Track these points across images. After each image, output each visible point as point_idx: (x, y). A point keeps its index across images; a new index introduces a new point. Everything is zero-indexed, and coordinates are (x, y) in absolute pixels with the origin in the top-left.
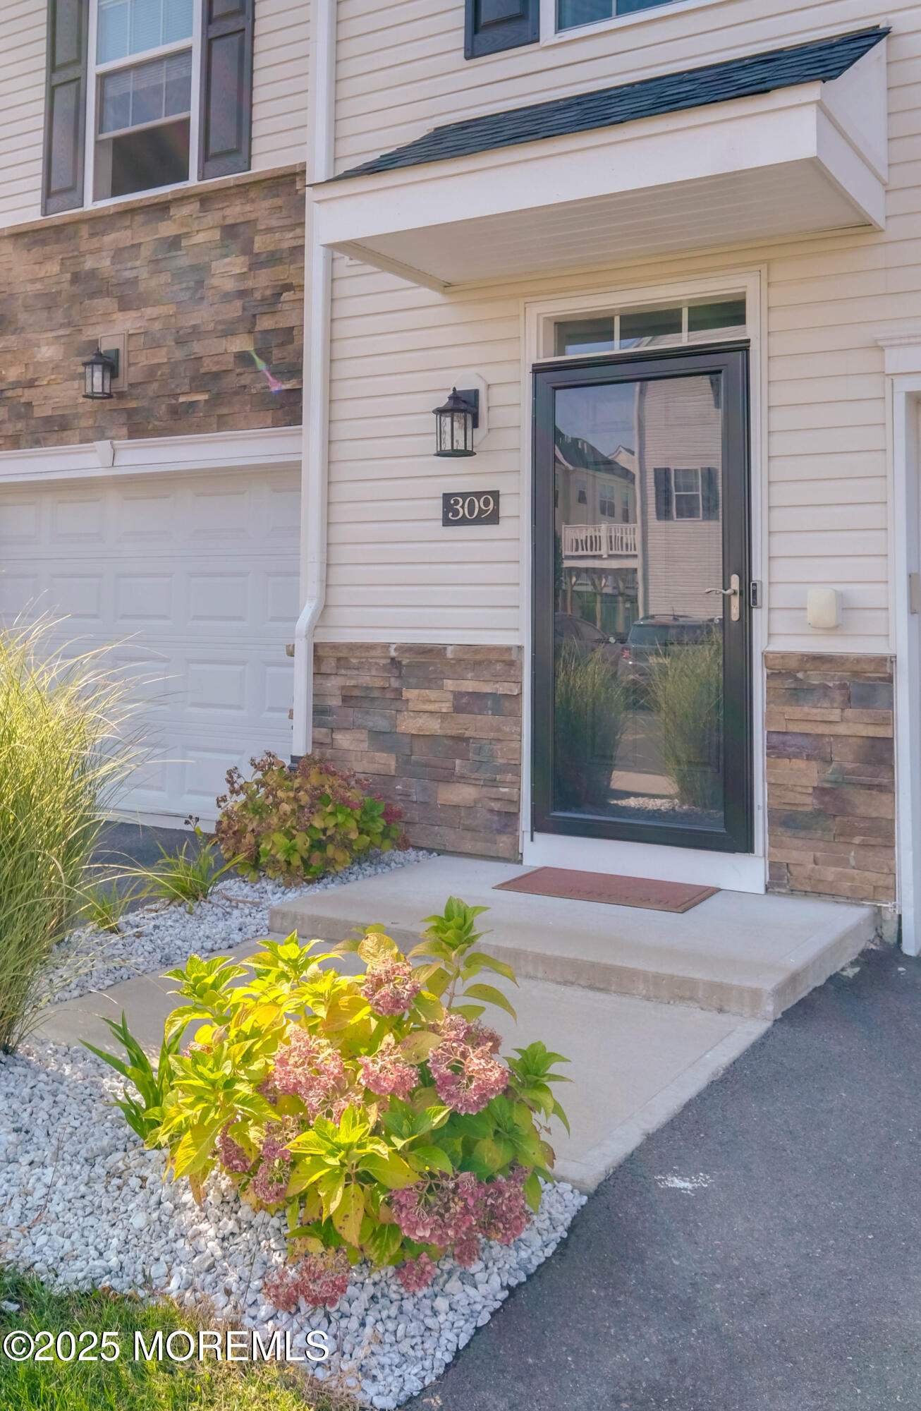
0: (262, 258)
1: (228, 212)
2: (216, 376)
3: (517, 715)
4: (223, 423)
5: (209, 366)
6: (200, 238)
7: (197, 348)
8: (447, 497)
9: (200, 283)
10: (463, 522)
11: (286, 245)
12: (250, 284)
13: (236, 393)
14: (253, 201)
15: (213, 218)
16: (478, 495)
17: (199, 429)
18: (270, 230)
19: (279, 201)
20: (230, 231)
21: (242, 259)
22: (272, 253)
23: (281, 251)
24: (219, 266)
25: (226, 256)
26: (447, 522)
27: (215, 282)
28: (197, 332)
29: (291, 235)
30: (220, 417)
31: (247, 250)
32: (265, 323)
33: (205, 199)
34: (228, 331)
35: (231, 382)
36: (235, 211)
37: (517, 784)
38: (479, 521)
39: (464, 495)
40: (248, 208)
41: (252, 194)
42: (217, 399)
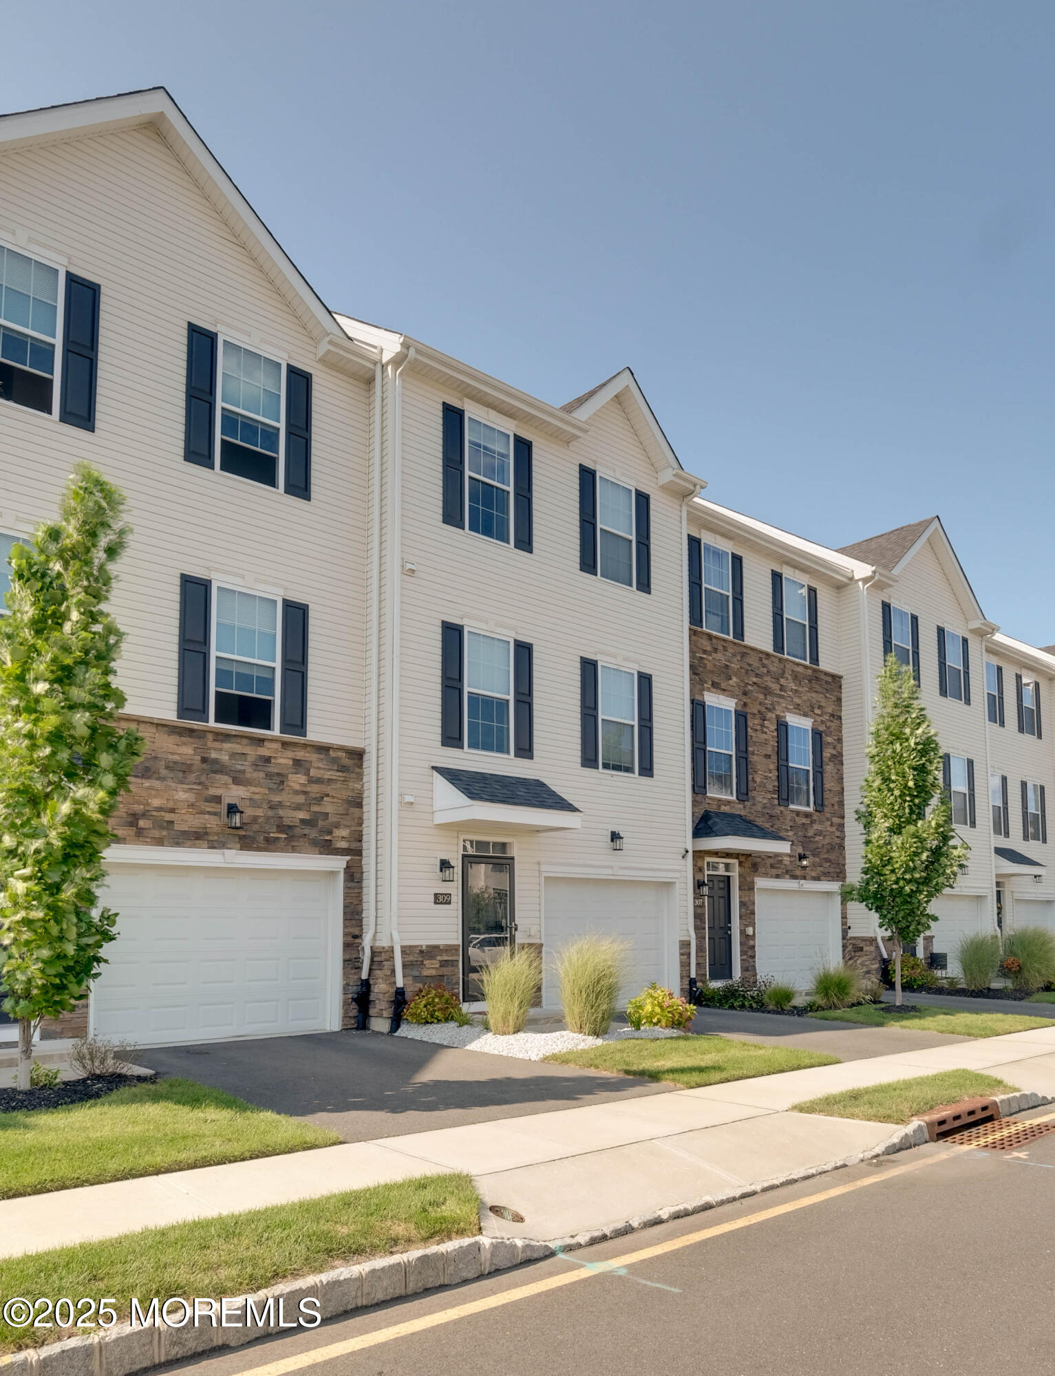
0: (314, 779)
1: (296, 753)
2: (290, 827)
3: (457, 966)
4: (294, 850)
5: (287, 822)
6: (282, 761)
7: (281, 812)
8: (436, 895)
9: (282, 782)
10: (441, 903)
11: (326, 777)
12: (308, 789)
13: (300, 837)
14: (308, 752)
15: (290, 754)
16: (446, 894)
17: (282, 850)
18: (318, 768)
19: (322, 756)
20: (297, 763)
21: (304, 777)
22: (319, 778)
23: (324, 779)
24: (292, 777)
25: (296, 773)
26: (436, 903)
27: (292, 784)
28: (280, 804)
29: (329, 773)
30: (293, 846)
31: (307, 773)
32: (315, 808)
33: (285, 744)
34: (298, 808)
35: (298, 831)
36: (300, 754)
37: (458, 989)
38: (446, 903)
39: (442, 894)
40: (307, 755)
41: (308, 749)
42: (290, 838)
